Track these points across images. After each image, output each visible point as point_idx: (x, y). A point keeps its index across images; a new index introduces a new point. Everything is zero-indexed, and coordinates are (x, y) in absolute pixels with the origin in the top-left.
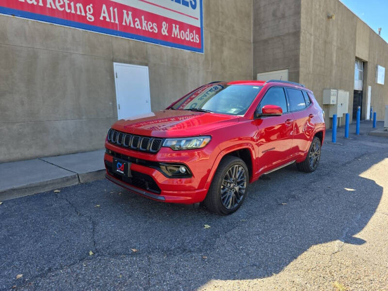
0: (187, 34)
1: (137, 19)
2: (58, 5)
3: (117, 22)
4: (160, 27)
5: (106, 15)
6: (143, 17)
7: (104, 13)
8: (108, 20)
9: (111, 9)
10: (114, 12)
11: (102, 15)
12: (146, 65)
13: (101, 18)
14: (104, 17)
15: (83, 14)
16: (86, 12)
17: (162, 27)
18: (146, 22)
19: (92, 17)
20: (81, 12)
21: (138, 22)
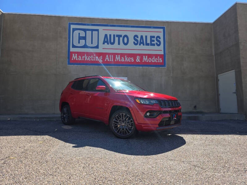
0: (153, 59)
1: (122, 58)
2: (89, 59)
3: (112, 60)
4: (135, 59)
5: (108, 59)
6: (126, 56)
7: (107, 58)
8: (108, 60)
9: (110, 56)
10: (111, 57)
11: (106, 59)
12: (126, 77)
13: (106, 60)
14: (107, 60)
15: (98, 60)
16: (99, 59)
17: (136, 58)
18: (127, 58)
19: (102, 61)
20: (97, 59)
21: (123, 59)
